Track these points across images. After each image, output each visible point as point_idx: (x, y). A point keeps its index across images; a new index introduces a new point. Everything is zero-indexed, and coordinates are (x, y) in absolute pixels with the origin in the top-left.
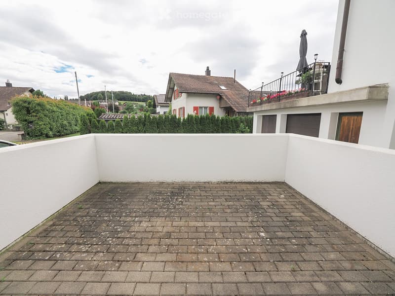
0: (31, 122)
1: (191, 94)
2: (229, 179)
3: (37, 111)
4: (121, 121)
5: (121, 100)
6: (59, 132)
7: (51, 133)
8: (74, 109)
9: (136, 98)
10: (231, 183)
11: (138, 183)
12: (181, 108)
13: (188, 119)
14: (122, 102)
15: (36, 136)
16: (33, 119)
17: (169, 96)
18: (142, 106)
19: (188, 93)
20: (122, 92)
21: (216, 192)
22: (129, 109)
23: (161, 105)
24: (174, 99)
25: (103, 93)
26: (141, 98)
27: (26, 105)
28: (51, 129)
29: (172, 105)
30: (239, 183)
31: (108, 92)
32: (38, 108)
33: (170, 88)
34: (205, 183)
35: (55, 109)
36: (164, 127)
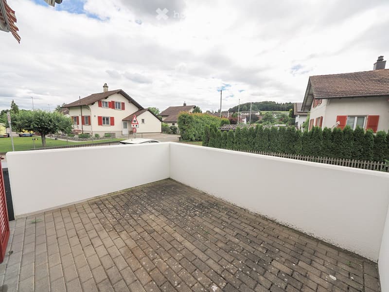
0: (184, 130)
1: (334, 99)
2: (270, 216)
3: (188, 122)
4: (234, 131)
5: (263, 110)
6: (199, 137)
7: (194, 138)
8: (213, 120)
9: (279, 108)
10: (273, 221)
11: (189, 187)
12: (319, 118)
13: (313, 132)
14: (264, 112)
15: (186, 139)
16: (186, 127)
17: (308, 104)
18: (284, 116)
19: (328, 99)
20: (266, 102)
21: (239, 222)
22: (268, 119)
23: (301, 114)
24: (314, 106)
25: (248, 105)
26: (286, 107)
27: (184, 118)
28: (195, 135)
29: (311, 114)
30: (284, 226)
31: (252, 103)
32: (189, 120)
33: (309, 94)
34: (241, 208)
35: (199, 120)
36: (276, 140)
